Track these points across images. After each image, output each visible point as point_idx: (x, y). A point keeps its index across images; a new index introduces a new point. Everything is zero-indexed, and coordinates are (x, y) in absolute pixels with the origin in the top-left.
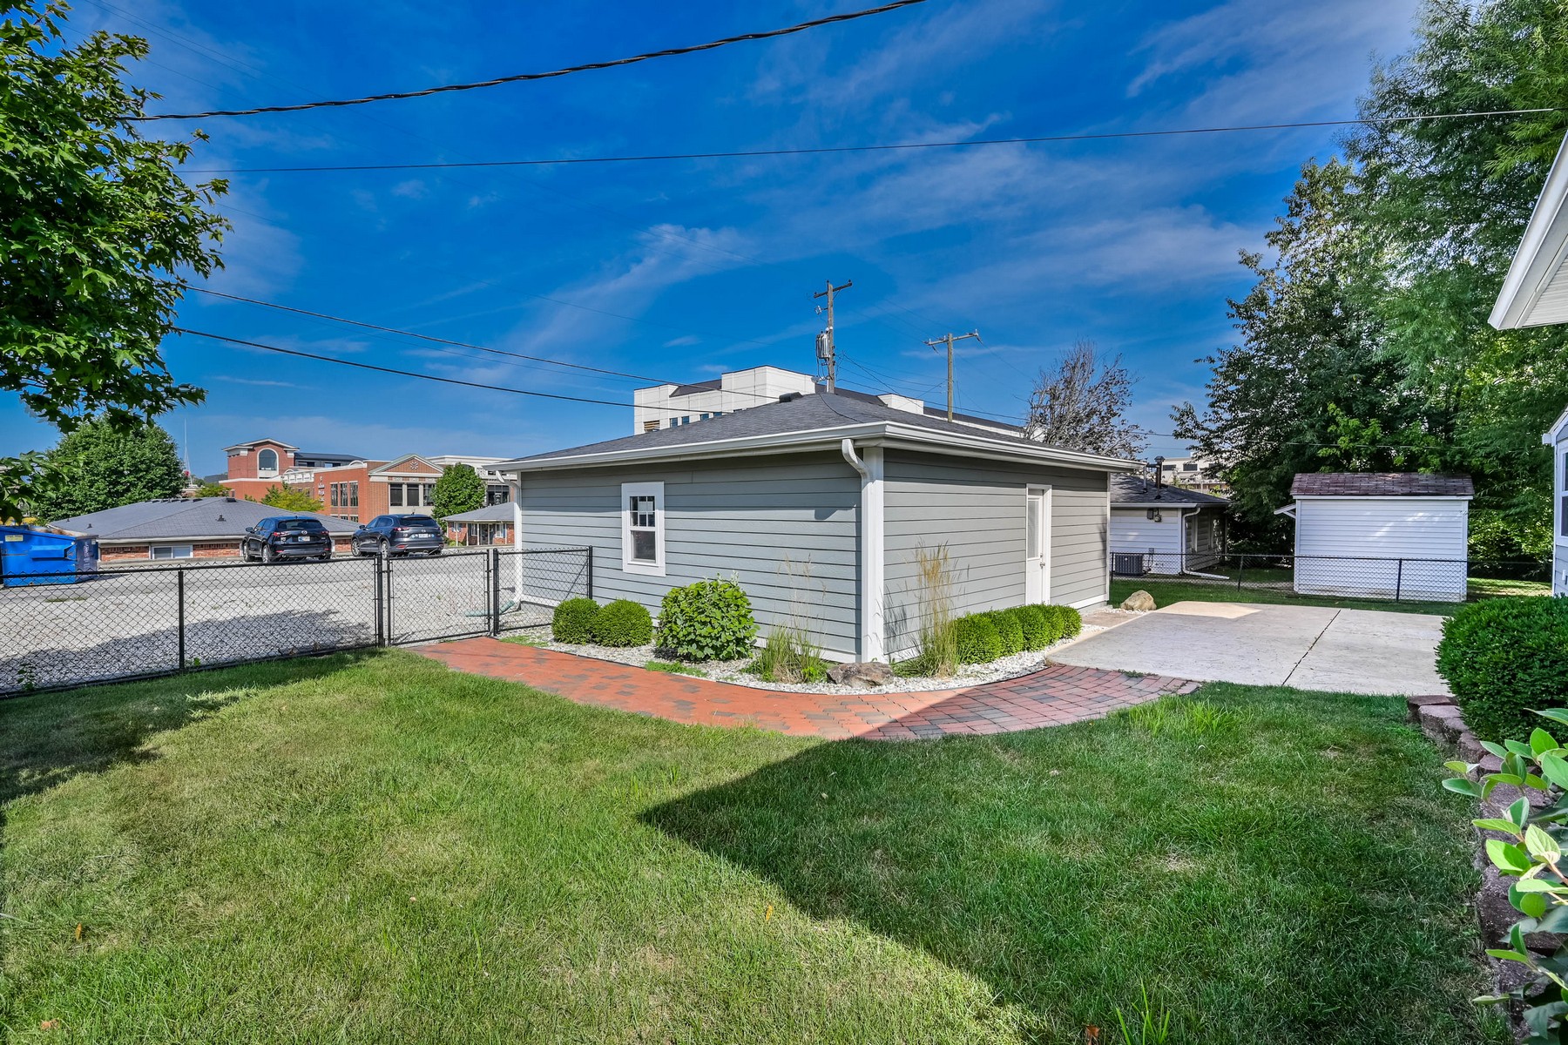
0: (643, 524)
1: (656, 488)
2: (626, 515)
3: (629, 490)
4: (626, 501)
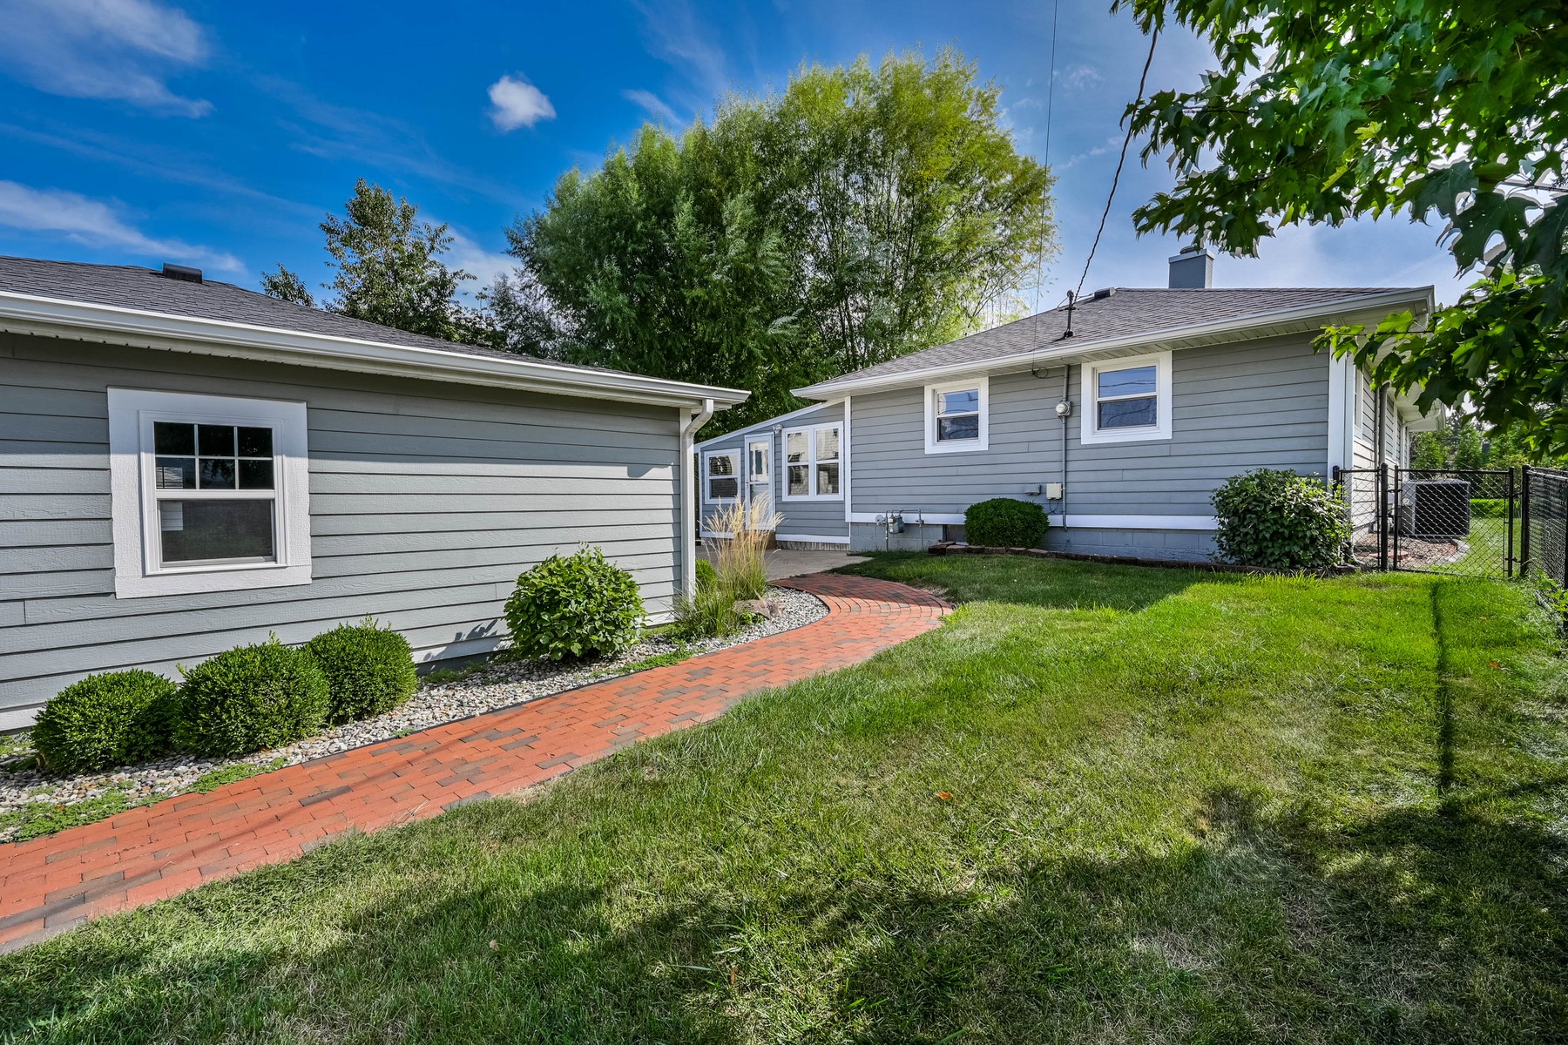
1: (267, 414)
3: (156, 407)
4: (132, 434)
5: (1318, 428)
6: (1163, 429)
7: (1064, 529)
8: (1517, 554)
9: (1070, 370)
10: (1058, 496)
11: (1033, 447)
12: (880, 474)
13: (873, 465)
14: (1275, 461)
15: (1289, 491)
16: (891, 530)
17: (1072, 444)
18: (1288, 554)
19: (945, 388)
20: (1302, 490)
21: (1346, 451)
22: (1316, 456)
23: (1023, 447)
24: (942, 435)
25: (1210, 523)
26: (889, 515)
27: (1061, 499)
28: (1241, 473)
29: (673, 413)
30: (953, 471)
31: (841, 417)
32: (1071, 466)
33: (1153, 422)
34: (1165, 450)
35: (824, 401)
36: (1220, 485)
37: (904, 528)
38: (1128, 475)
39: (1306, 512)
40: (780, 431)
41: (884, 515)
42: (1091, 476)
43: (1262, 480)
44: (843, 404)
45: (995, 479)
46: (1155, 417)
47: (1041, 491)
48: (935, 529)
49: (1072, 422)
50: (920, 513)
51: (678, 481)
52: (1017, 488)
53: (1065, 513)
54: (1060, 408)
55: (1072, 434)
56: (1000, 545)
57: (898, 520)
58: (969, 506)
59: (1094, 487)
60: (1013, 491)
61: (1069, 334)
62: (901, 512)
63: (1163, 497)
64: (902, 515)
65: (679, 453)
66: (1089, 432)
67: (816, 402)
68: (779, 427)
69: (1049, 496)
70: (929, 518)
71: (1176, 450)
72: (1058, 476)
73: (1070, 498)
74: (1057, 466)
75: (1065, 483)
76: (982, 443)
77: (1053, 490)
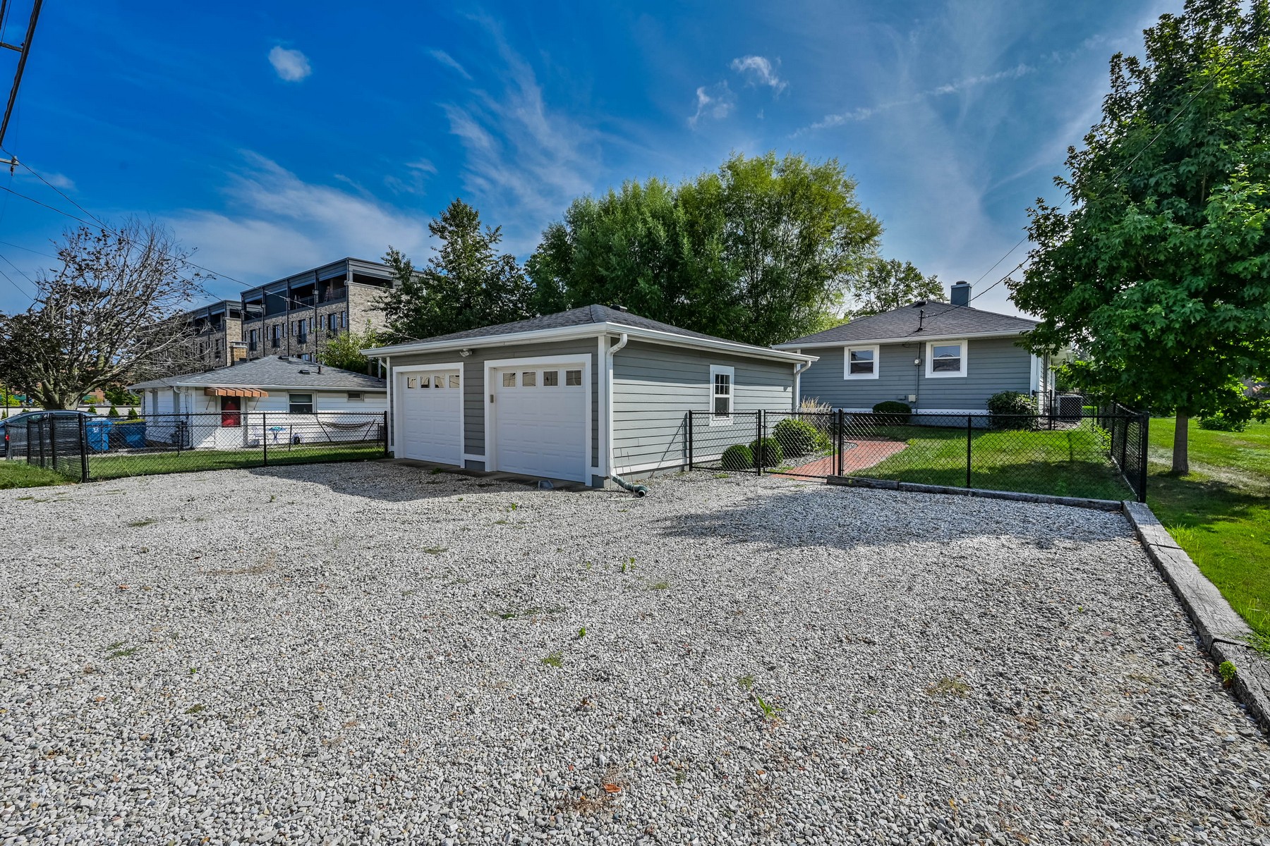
0: (722, 393)
1: (729, 371)
2: (712, 386)
3: (715, 369)
4: (713, 378)
5: (1026, 375)
6: (963, 373)
7: (917, 415)
9: (921, 345)
10: (914, 400)
11: (902, 378)
13: (813, 384)
14: (1011, 388)
15: (1018, 399)
17: (921, 378)
18: (1017, 423)
19: (855, 349)
20: (1021, 399)
21: (1037, 385)
22: (1026, 386)
23: (897, 378)
24: (853, 371)
25: (985, 412)
27: (916, 402)
28: (999, 392)
29: (791, 366)
30: (860, 388)
32: (921, 387)
33: (958, 369)
34: (964, 382)
36: (991, 397)
38: (947, 392)
39: (1024, 408)
42: (930, 392)
43: (1007, 394)
45: (882, 392)
47: (906, 398)
49: (921, 368)
50: (841, 408)
51: (794, 393)
52: (894, 397)
53: (917, 408)
54: (917, 362)
55: (921, 373)
58: (875, 405)
59: (931, 397)
60: (891, 398)
61: (920, 329)
63: (962, 402)
65: (794, 381)
66: (929, 373)
69: (910, 400)
70: (846, 410)
71: (969, 382)
72: (914, 392)
73: (920, 401)
74: (914, 387)
75: (918, 395)
76: (875, 375)
77: (912, 398)
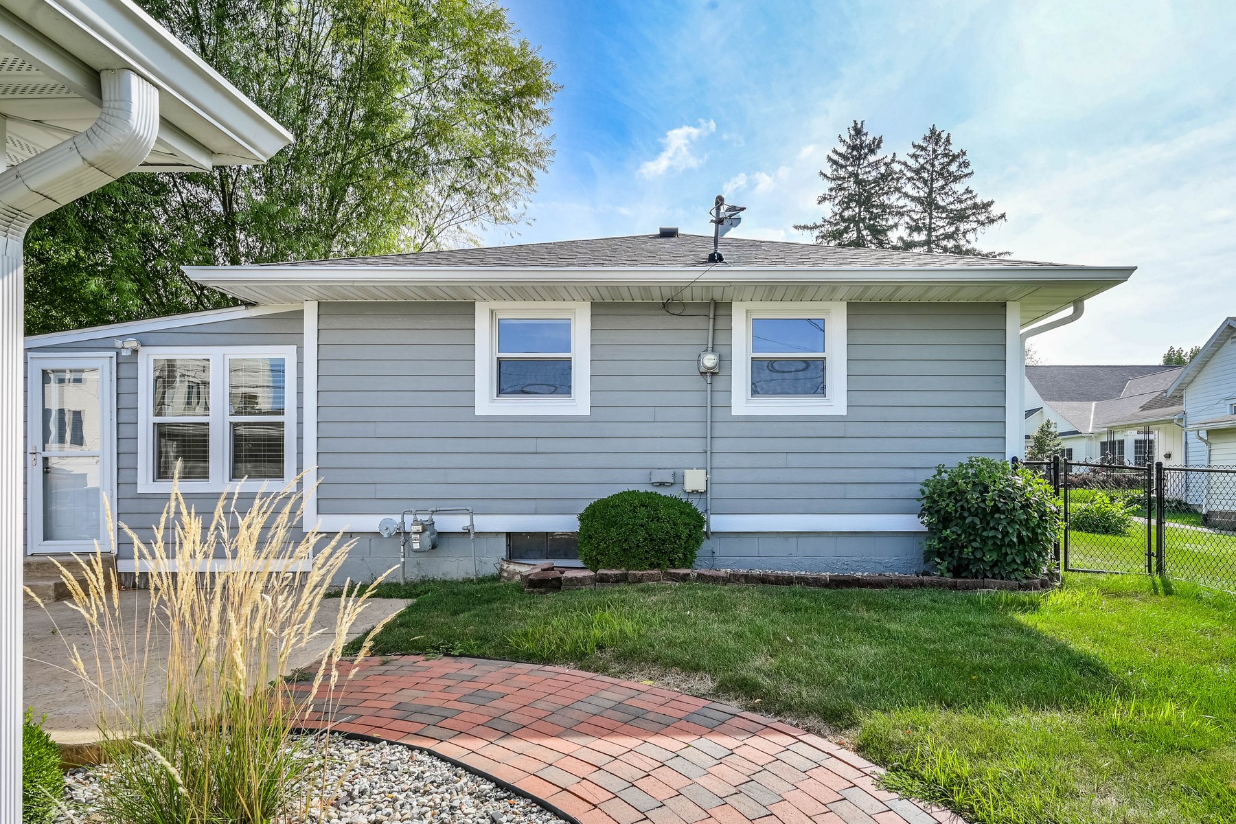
6: (835, 402)
7: (707, 534)
8: (1154, 550)
9: (716, 309)
10: (702, 488)
11: (662, 414)
12: (383, 445)
13: (370, 429)
16: (416, 546)
17: (719, 414)
19: (515, 310)
22: (994, 445)
23: (646, 414)
24: (507, 386)
26: (409, 519)
27: (706, 491)
30: (530, 445)
31: (296, 338)
32: (719, 444)
33: (819, 389)
34: (839, 429)
35: (249, 304)
37: (440, 540)
38: (794, 460)
40: (135, 351)
41: (397, 519)
42: (746, 460)
44: (299, 315)
45: (602, 460)
46: (824, 388)
47: (678, 481)
48: (493, 540)
49: (719, 383)
50: (473, 514)
53: (709, 512)
54: (706, 362)
55: (720, 399)
56: (652, 566)
57: (427, 527)
58: (587, 504)
59: (748, 476)
62: (433, 512)
63: (838, 491)
64: (435, 518)
66: (741, 400)
67: (235, 302)
68: (134, 344)
69: (688, 488)
70: (485, 523)
71: (852, 430)
72: (700, 460)
73: (716, 491)
74: (698, 445)
75: (709, 469)
76: (579, 403)
77: (695, 480)
